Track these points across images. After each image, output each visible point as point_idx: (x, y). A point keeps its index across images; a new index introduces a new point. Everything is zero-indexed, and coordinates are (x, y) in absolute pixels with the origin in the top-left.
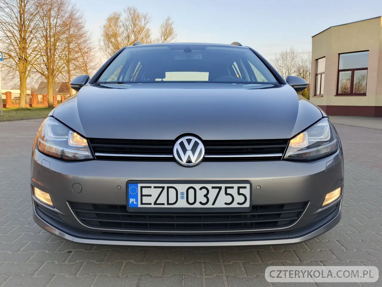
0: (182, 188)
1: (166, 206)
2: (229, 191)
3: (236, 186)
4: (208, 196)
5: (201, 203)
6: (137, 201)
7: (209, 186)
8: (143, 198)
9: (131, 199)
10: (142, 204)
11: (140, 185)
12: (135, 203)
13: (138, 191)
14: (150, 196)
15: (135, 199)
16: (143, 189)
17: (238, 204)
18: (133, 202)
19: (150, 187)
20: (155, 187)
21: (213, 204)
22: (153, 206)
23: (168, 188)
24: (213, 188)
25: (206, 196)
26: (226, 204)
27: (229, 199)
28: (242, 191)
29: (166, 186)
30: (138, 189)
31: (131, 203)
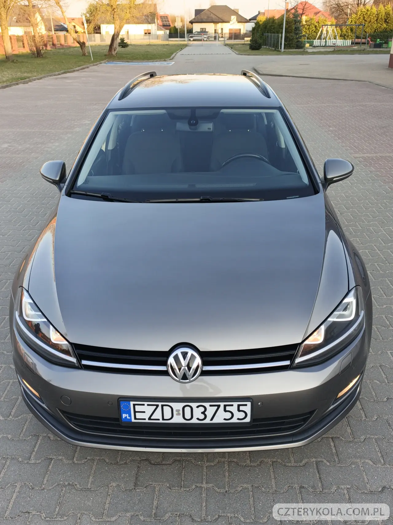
0: (177, 406)
1: (161, 421)
2: (228, 408)
3: (236, 404)
4: (206, 413)
5: (198, 419)
6: (130, 416)
7: (207, 405)
8: (137, 414)
9: (124, 415)
10: (135, 418)
11: (132, 403)
12: (128, 418)
13: (130, 408)
14: (144, 412)
15: (128, 415)
16: (136, 406)
17: (238, 419)
18: (126, 417)
19: (144, 405)
20: (148, 405)
21: (212, 419)
22: (147, 421)
23: (162, 406)
24: (211, 406)
25: (203, 413)
26: (225, 419)
27: (228, 415)
28: (242, 408)
29: (160, 404)
30: (130, 406)
31: (124, 418)
